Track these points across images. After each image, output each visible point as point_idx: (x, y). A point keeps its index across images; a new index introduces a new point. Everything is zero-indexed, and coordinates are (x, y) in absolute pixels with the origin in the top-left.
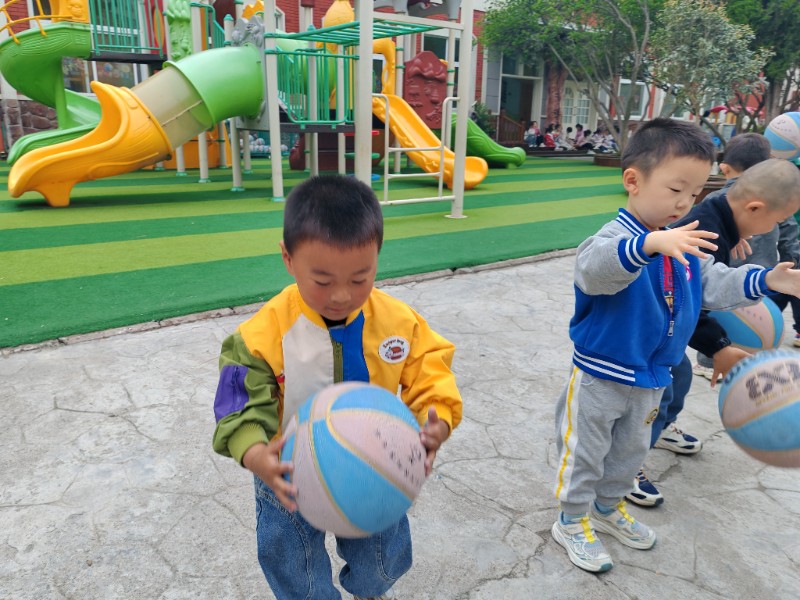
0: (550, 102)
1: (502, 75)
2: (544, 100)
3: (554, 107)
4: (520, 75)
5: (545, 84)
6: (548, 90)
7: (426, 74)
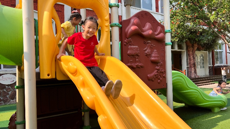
0: (190, 60)
2: (187, 59)
3: (192, 62)
4: (176, 49)
5: (187, 52)
6: (188, 55)
7: (145, 33)
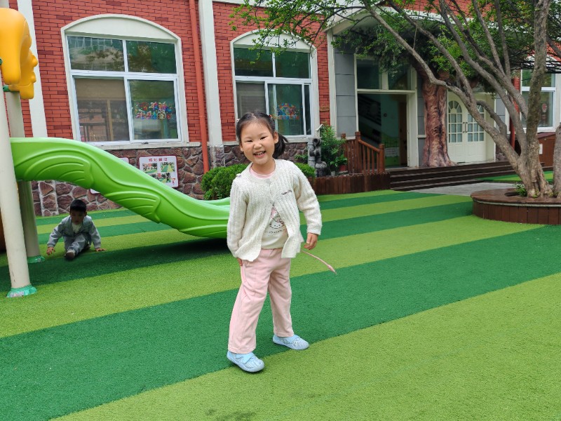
0: (429, 119)
1: (357, 90)
2: (420, 117)
3: (434, 124)
4: (385, 89)
5: (419, 97)
6: (424, 104)
